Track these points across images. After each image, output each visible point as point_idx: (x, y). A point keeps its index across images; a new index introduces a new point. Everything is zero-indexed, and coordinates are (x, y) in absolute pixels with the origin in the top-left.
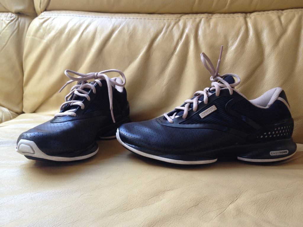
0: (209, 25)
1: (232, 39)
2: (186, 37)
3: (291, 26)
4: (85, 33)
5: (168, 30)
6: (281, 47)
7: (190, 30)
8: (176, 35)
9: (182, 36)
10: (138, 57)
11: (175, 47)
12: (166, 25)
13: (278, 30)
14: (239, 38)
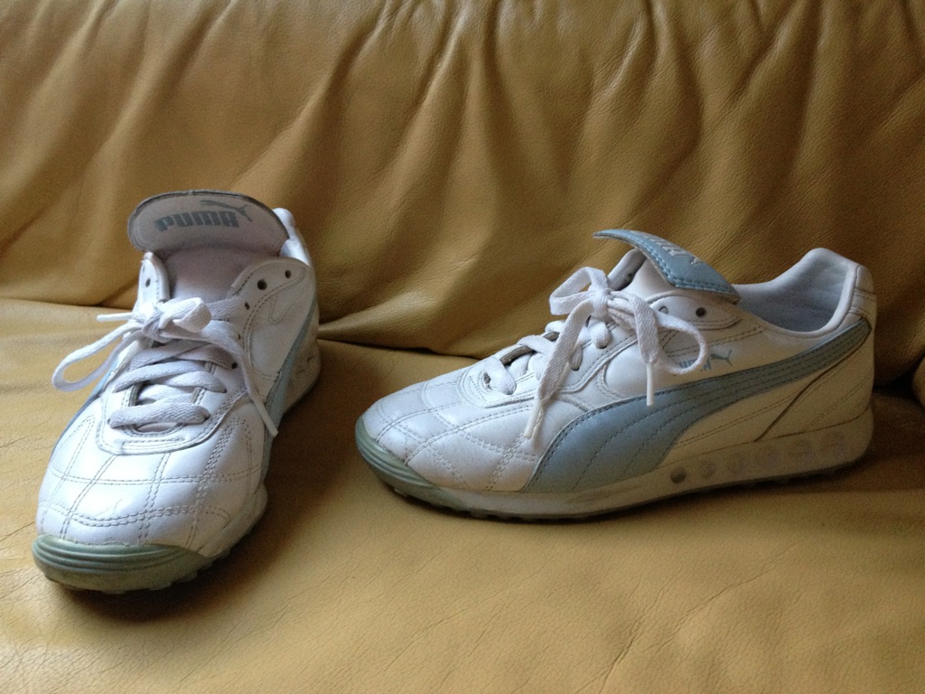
0: (531, 11)
1: (604, 64)
2: (456, 46)
3: (786, 29)
4: (107, 21)
5: (398, 22)
6: (753, 97)
7: (470, 26)
8: (425, 39)
10: (301, 111)
11: (422, 82)
12: (387, 4)
13: (746, 38)
14: (627, 61)
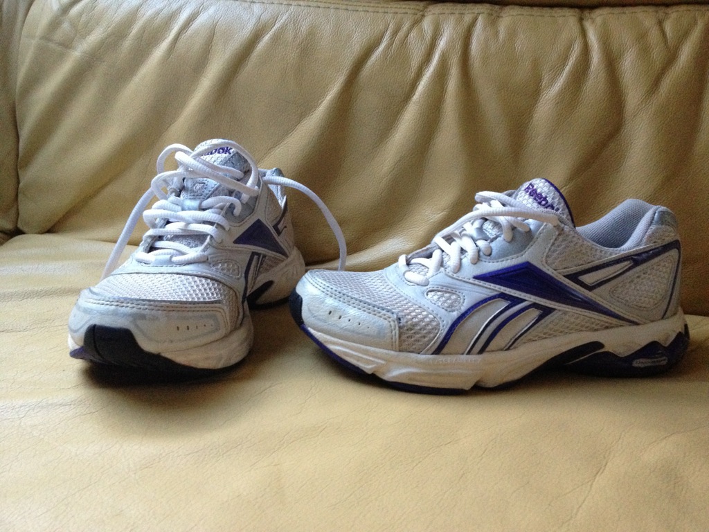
0: (497, 33)
1: (550, 71)
2: (439, 57)
3: (687, 47)
4: (184, 37)
5: (397, 41)
6: (663, 95)
7: (451, 44)
8: (416, 53)
9: (432, 56)
11: (413, 82)
12: (390, 28)
13: (657, 54)
14: (567, 69)
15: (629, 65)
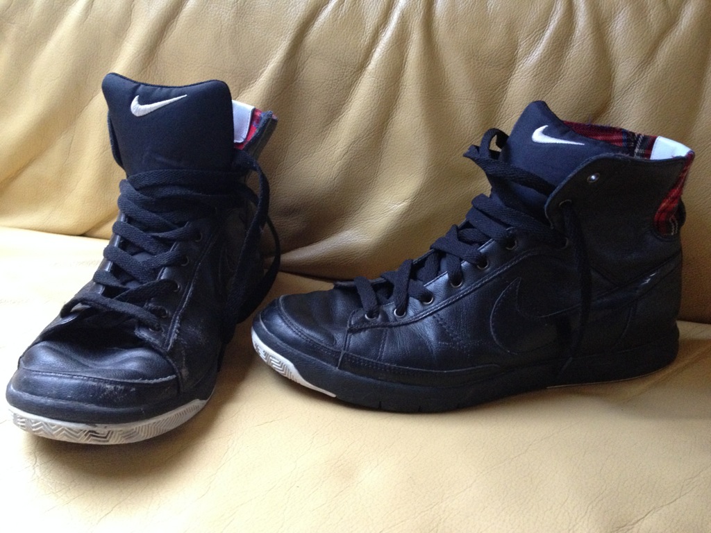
1: (528, 36)
2: (398, 19)
6: (660, 66)
8: (372, 13)
9: (389, 17)
10: (262, 72)
11: (368, 49)
14: (548, 33)
15: (620, 28)
